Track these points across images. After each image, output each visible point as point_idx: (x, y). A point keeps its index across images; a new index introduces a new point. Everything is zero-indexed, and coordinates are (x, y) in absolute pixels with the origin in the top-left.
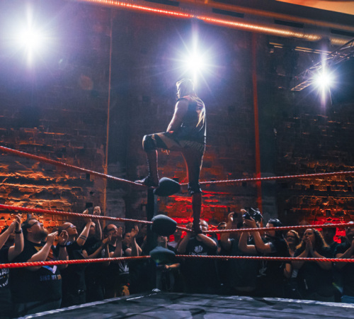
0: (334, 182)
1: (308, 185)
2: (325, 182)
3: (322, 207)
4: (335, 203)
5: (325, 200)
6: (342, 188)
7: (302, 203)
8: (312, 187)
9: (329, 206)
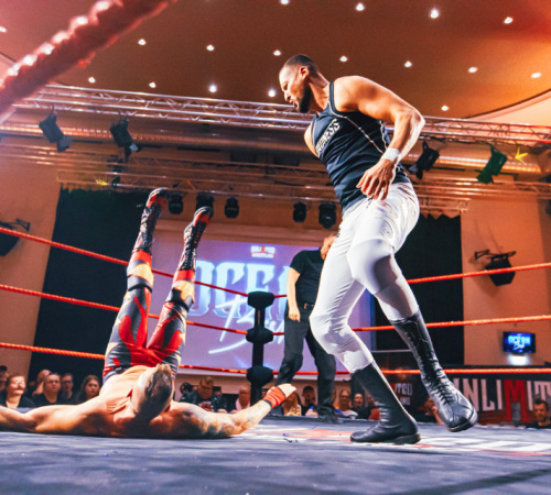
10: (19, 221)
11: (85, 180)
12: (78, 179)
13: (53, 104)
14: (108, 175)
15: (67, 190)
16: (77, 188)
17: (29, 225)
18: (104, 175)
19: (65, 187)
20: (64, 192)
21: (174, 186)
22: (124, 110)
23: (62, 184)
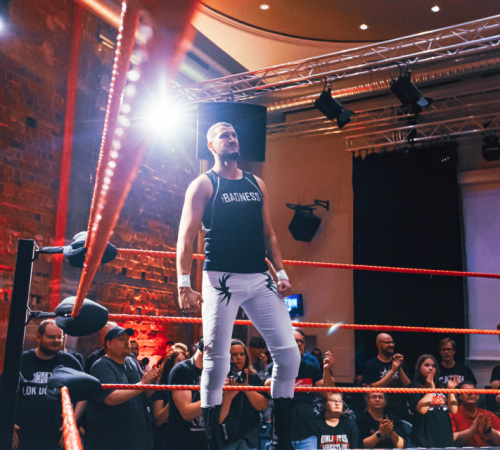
0: (150, 268)
1: (119, 268)
2: (140, 265)
3: (133, 302)
4: (148, 298)
5: (137, 292)
6: (158, 277)
7: (109, 294)
8: (124, 270)
9: (142, 302)
10: (317, 202)
11: (378, 142)
12: (370, 142)
13: (324, 77)
14: (402, 131)
15: (360, 157)
16: (370, 152)
17: (328, 203)
18: (396, 132)
19: (357, 155)
20: (357, 161)
21: (485, 126)
22: (404, 60)
23: (353, 152)
